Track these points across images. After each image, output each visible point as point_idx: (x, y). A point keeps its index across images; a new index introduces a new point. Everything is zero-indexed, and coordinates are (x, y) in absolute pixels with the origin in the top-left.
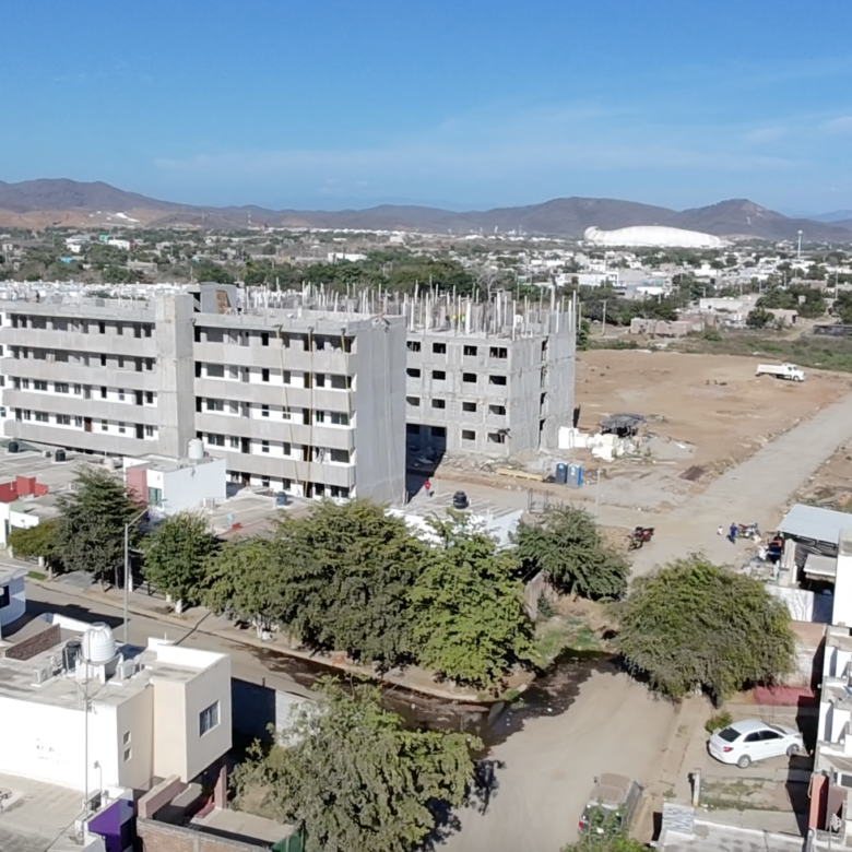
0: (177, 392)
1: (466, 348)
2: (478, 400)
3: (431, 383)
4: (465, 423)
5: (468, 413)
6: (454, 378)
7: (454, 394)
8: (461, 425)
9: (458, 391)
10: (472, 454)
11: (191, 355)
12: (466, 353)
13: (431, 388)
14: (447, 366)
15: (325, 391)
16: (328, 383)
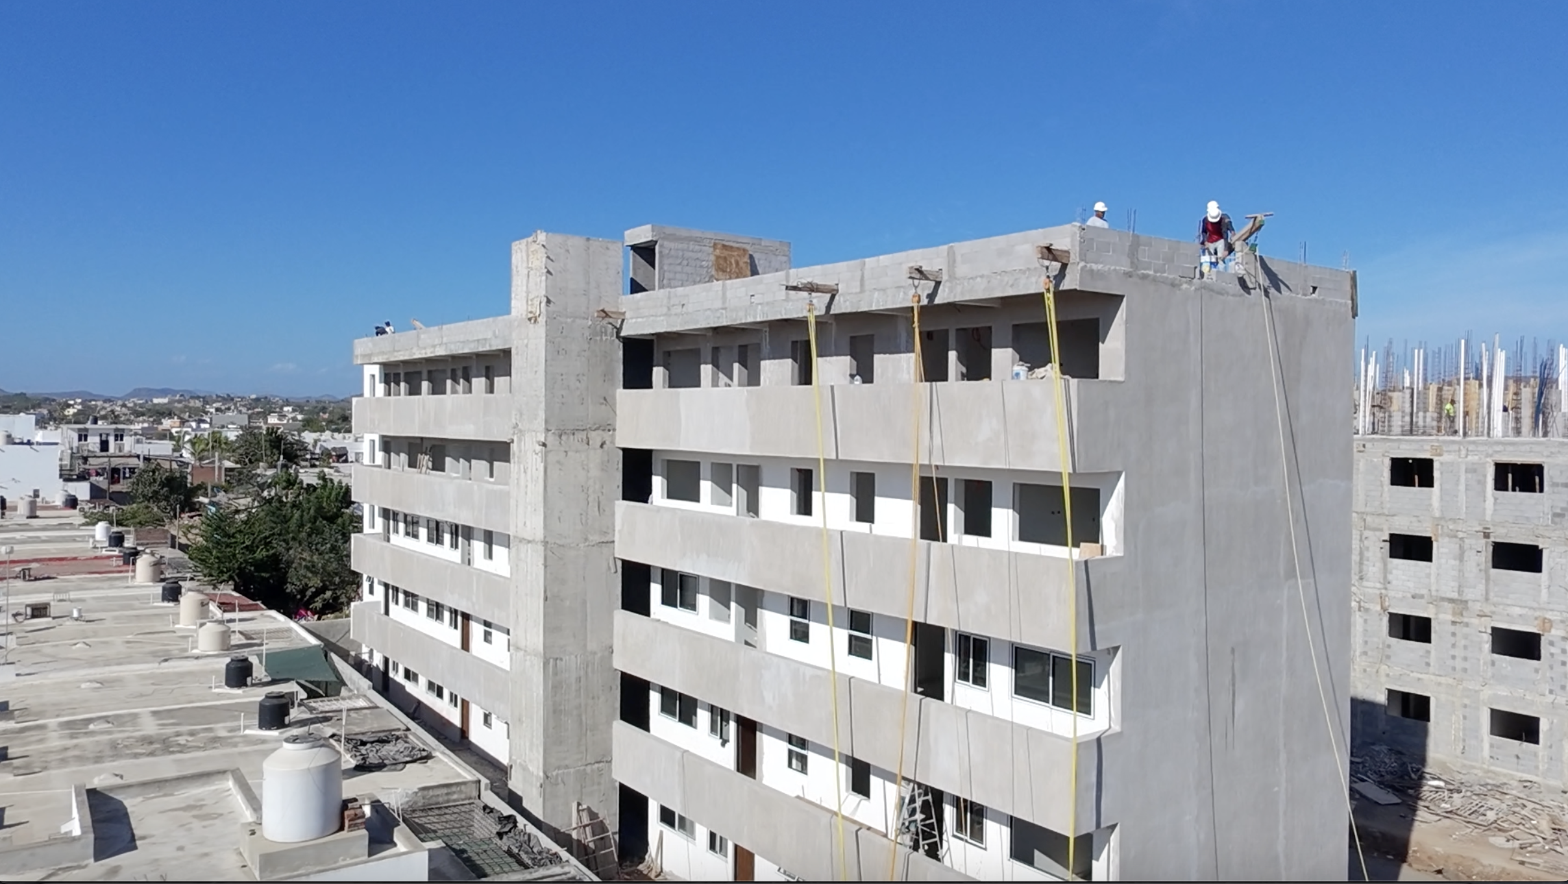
0: (545, 543)
1: (1502, 470)
2: (1547, 623)
3: (1386, 571)
4: (1503, 691)
5: (1507, 663)
6: (1461, 557)
7: (1460, 604)
8: (1486, 693)
9: (1473, 593)
10: (1526, 784)
11: (610, 428)
12: (1500, 485)
13: (1386, 582)
14: (1437, 521)
15: (994, 554)
16: (1003, 519)
